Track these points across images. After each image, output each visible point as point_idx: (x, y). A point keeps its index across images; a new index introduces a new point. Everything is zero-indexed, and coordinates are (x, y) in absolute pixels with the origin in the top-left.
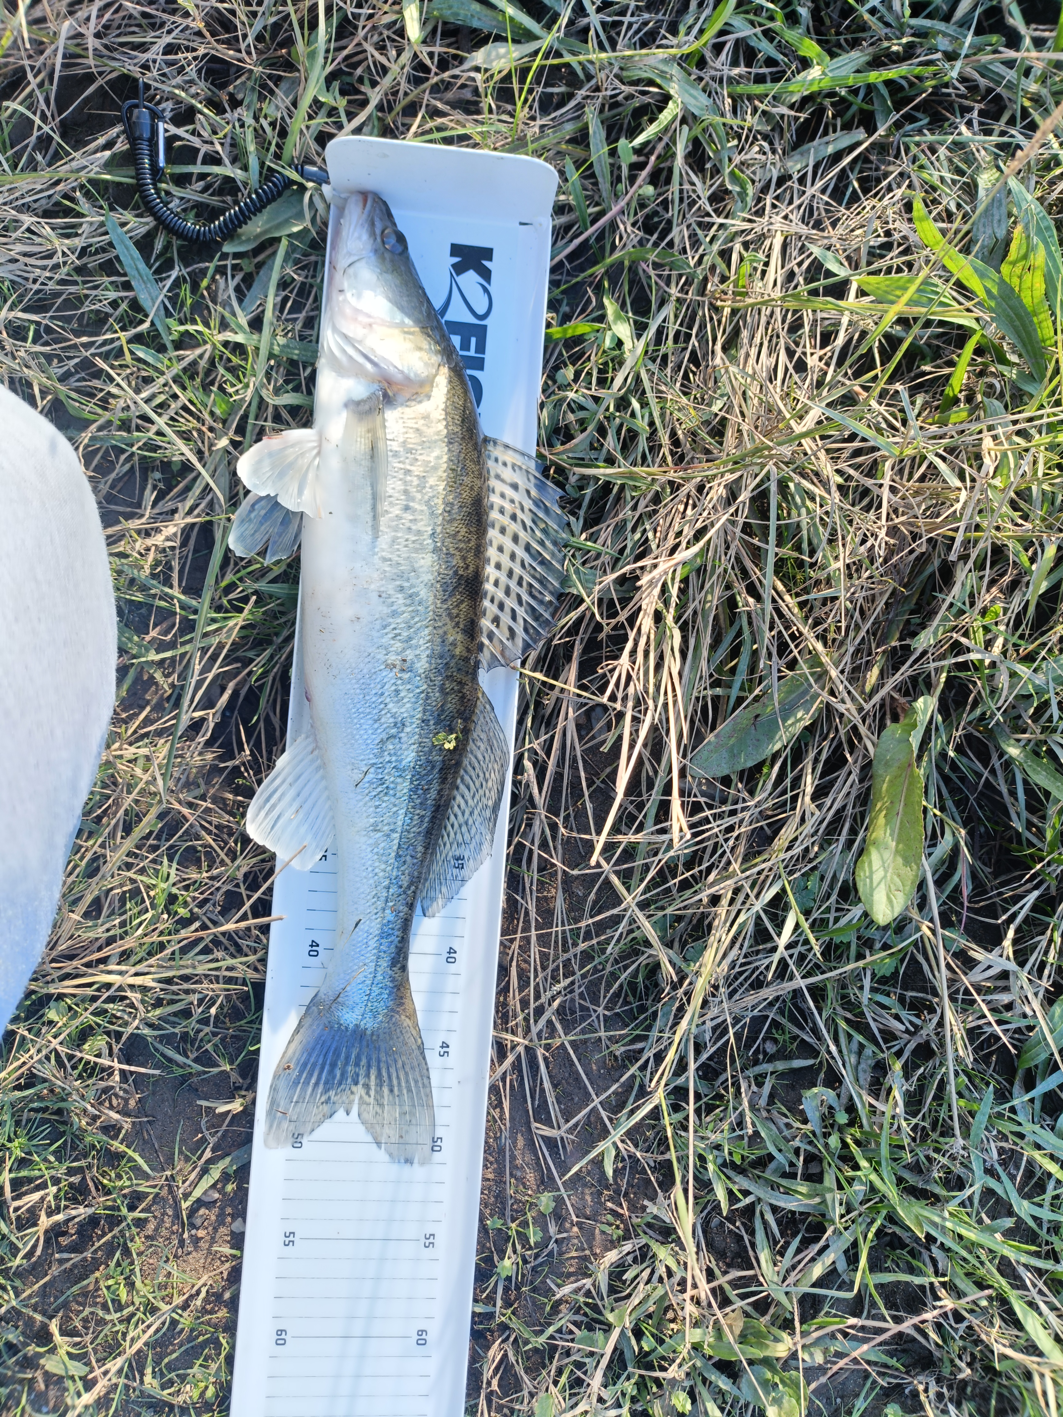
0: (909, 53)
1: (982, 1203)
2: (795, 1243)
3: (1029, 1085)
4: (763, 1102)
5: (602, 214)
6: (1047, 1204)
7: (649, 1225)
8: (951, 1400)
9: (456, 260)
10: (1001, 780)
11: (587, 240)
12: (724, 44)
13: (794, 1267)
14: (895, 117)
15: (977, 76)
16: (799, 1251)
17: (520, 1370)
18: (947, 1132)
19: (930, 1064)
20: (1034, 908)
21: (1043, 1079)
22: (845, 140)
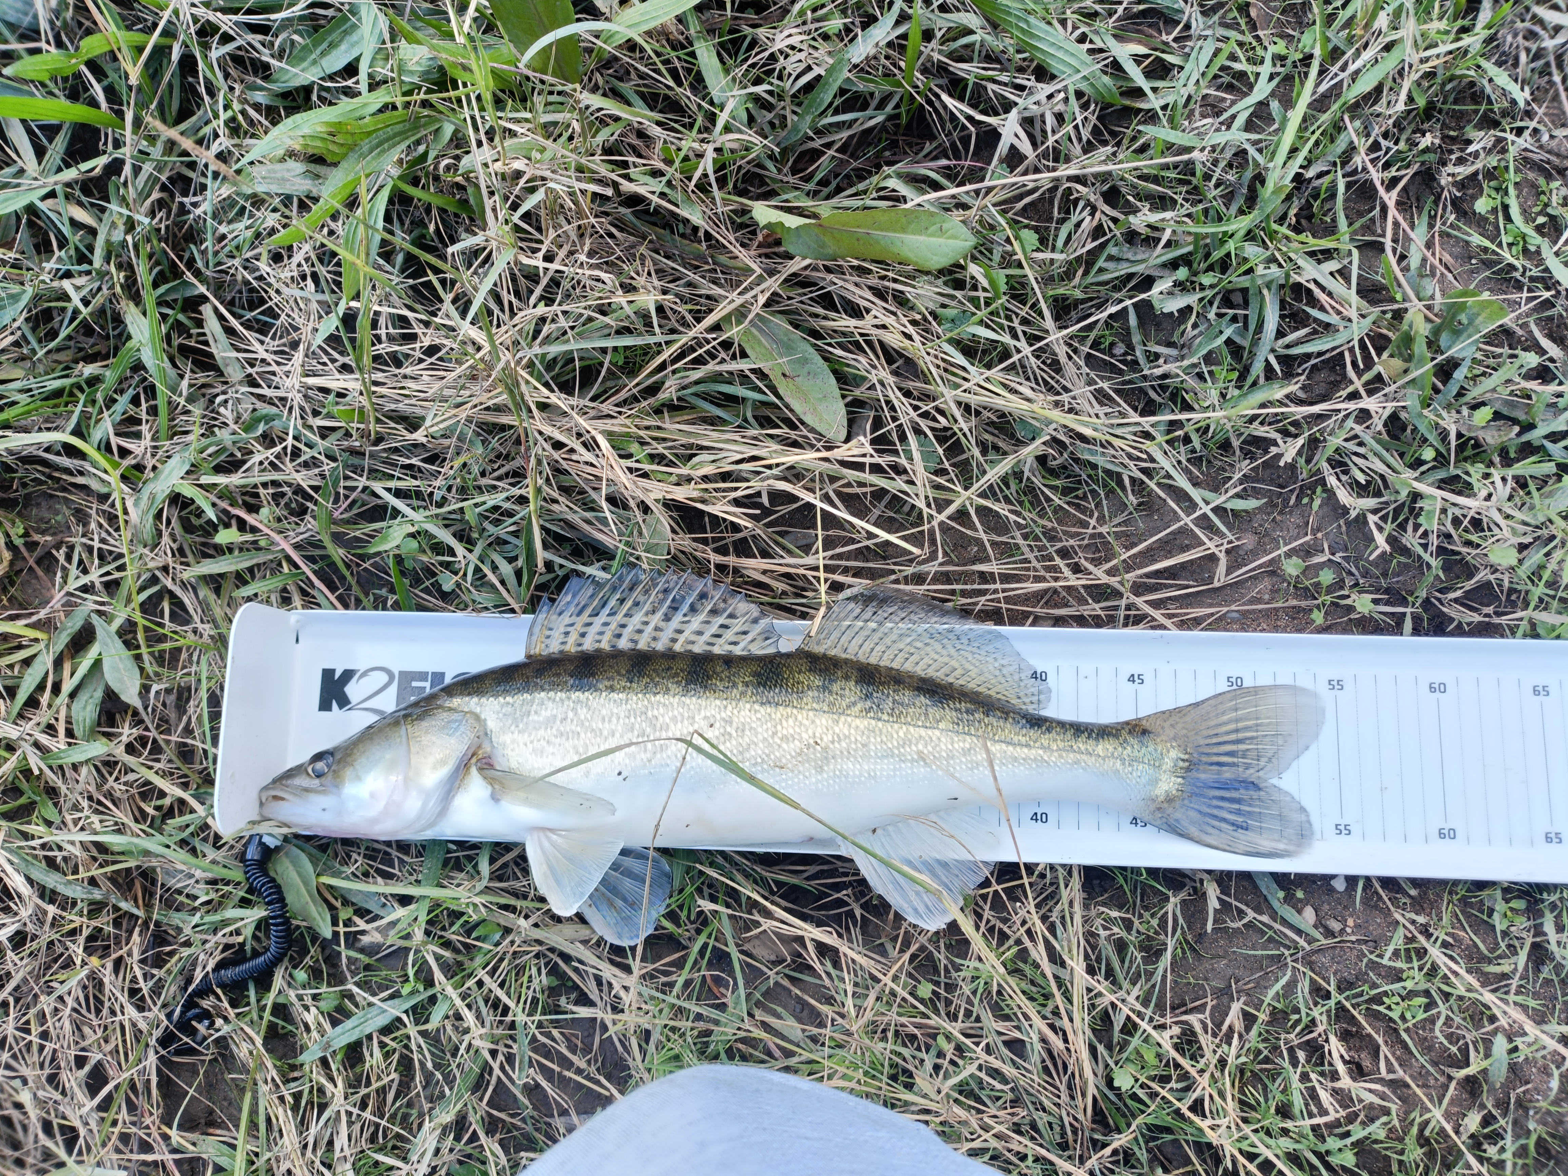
0: (128, 267)
1: (1260, 131)
2: (1314, 313)
3: (1138, 93)
4: (1173, 352)
5: (289, 559)
6: (1257, 69)
7: (1308, 461)
8: (1462, 150)
9: (335, 705)
10: (836, 137)
11: (315, 572)
12: (120, 448)
13: (1339, 313)
14: (189, 276)
15: (148, 202)
16: (1322, 309)
17: (1469, 585)
18: (1189, 168)
19: (1124, 190)
20: (961, 99)
21: (1130, 79)
22: (212, 325)
